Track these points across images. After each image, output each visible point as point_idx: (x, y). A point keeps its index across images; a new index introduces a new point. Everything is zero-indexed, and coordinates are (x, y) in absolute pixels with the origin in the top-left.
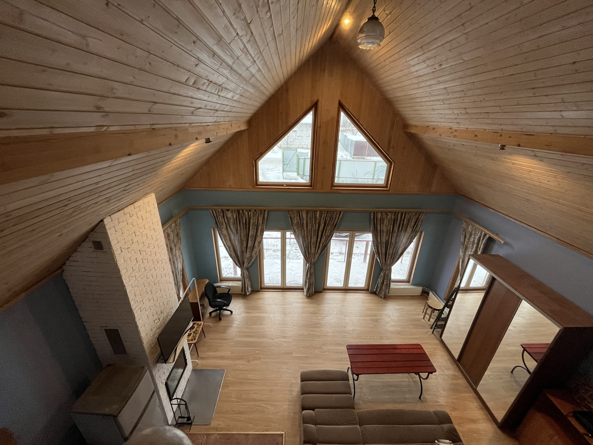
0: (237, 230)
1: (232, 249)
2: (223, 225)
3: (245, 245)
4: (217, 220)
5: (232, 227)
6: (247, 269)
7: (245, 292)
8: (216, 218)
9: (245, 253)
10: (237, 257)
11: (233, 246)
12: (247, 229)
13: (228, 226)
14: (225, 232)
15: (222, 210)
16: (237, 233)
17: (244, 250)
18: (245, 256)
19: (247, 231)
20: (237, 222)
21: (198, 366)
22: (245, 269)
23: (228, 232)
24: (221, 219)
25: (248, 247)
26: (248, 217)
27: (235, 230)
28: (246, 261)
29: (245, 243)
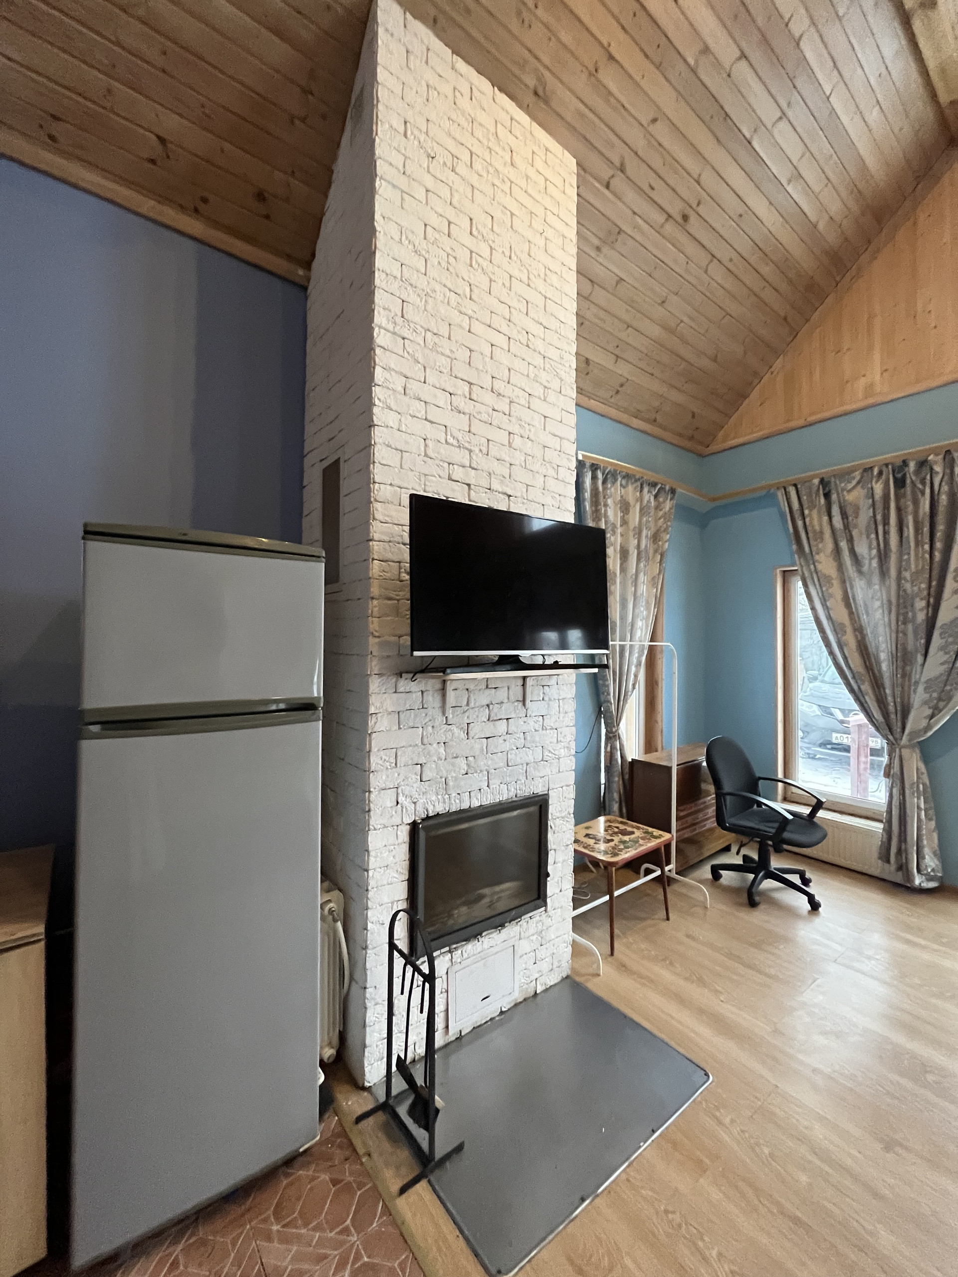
0: (883, 557)
1: (850, 639)
2: (822, 539)
3: (921, 617)
4: (800, 523)
5: (862, 549)
7: (903, 867)
8: (797, 515)
9: (920, 659)
10: (877, 684)
11: (859, 630)
12: (938, 545)
13: (843, 544)
14: (826, 565)
15: (822, 481)
16: (884, 573)
17: (914, 642)
18: (915, 677)
19: (938, 556)
20: (886, 523)
21: (596, 980)
22: (911, 746)
23: (840, 568)
24: (816, 519)
25: (939, 623)
26: (945, 488)
27: (874, 552)
28: (919, 697)
29: (920, 604)
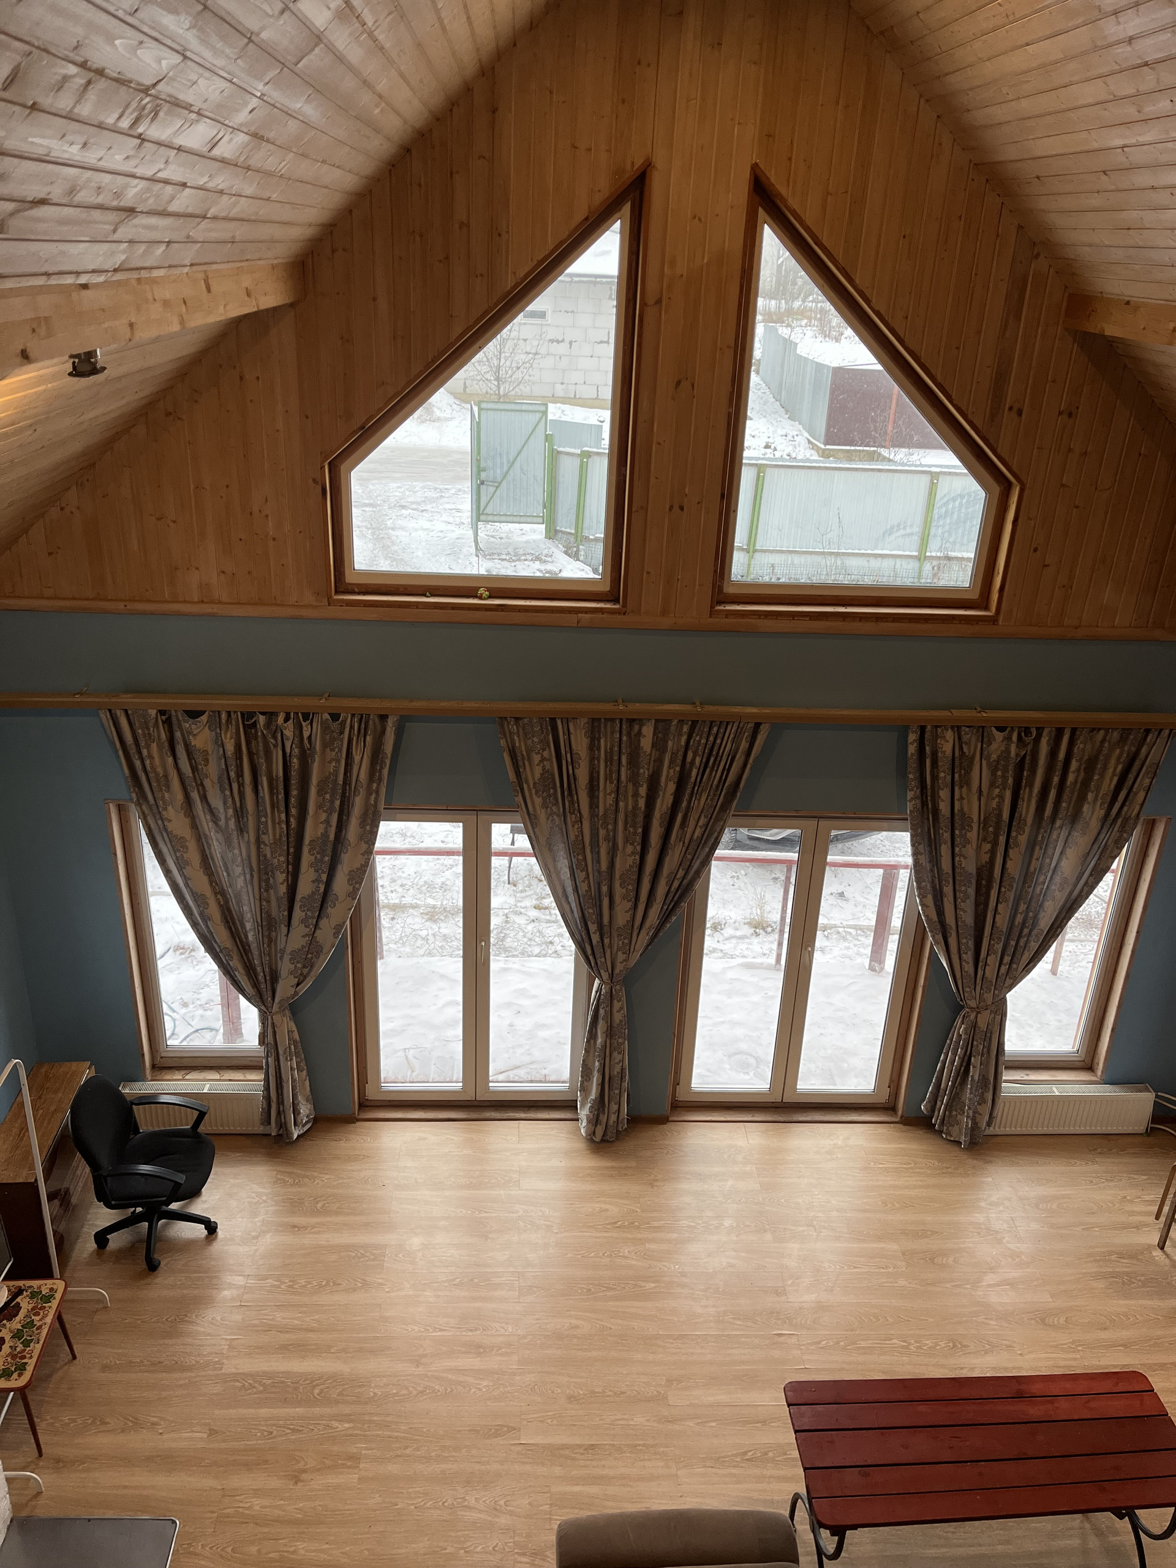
0: (240, 814)
1: (214, 911)
2: (168, 787)
3: (283, 889)
4: (138, 764)
5: (216, 802)
6: (295, 1009)
7: (282, 1125)
8: (133, 751)
9: (284, 929)
10: (243, 949)
11: (220, 892)
12: (293, 811)
13: (195, 795)
14: (178, 824)
15: (162, 712)
16: (241, 830)
17: (278, 911)
18: (281, 944)
19: (293, 822)
20: (240, 774)
21: (42, 1501)
22: (282, 1010)
23: (194, 826)
24: (156, 755)
25: (298, 897)
26: (296, 751)
27: (231, 812)
28: (285, 967)
29: (281, 877)
